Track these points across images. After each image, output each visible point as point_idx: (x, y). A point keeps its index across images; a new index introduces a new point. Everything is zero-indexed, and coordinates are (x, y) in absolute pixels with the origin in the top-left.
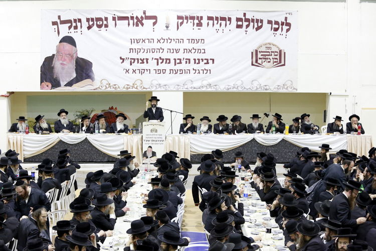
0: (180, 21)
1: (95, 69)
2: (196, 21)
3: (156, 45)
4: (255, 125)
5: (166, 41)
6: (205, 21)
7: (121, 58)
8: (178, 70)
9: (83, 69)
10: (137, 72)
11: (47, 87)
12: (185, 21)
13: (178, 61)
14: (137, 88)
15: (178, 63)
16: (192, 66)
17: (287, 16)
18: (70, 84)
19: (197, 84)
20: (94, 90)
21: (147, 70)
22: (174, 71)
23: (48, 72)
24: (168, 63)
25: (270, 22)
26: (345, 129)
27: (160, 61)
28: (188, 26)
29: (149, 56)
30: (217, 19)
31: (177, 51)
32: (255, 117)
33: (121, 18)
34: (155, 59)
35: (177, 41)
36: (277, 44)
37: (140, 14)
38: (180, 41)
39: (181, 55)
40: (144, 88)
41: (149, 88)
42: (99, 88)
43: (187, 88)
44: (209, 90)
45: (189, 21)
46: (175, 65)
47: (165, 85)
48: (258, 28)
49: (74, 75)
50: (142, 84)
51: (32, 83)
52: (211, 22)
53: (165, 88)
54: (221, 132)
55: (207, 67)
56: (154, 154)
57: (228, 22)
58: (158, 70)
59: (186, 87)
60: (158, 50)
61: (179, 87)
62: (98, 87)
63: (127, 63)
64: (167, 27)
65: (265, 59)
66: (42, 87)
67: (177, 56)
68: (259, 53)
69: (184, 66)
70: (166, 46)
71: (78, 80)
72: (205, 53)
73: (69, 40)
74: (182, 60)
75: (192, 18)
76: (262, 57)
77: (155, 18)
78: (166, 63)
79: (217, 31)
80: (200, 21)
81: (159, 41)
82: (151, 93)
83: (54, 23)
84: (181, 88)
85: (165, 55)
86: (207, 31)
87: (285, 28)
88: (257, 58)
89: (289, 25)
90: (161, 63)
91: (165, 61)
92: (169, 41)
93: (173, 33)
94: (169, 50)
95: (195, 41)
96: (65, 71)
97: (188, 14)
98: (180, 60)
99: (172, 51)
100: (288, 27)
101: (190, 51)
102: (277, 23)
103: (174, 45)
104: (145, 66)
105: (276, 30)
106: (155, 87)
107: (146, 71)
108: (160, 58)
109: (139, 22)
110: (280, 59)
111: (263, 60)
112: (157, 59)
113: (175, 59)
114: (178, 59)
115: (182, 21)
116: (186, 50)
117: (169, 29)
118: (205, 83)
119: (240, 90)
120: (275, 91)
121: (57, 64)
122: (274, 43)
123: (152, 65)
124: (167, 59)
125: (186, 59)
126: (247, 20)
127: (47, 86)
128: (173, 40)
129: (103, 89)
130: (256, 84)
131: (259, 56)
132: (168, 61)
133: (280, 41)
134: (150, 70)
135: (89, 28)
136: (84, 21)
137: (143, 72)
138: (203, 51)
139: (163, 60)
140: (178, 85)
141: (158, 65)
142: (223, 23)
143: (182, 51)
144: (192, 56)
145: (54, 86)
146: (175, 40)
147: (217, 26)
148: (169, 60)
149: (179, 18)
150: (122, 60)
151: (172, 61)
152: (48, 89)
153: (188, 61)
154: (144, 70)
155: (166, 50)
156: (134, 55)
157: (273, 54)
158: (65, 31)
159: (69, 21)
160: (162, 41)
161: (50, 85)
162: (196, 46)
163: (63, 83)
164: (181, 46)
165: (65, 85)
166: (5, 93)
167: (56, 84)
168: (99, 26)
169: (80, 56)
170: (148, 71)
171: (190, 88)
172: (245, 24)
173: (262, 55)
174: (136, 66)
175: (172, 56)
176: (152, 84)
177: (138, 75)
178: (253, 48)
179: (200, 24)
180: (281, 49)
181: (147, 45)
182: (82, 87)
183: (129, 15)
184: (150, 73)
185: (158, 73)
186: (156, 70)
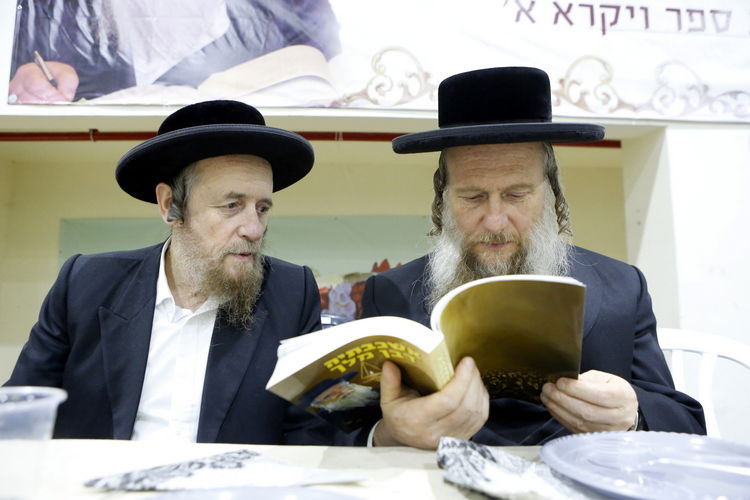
10: (580, 15)
11: (52, 91)
14: (581, 103)
20: (335, 106)
21: (631, 9)
40: (621, 104)
41: (650, 106)
42: (364, 94)
47: (735, 94)
49: (219, 24)
50: (607, 81)
58: (690, 12)
62: (358, 89)
66: (19, 92)
106: (680, 104)
107: (624, 14)
127: (54, 83)
134: (645, 10)
137: (610, 17)
154: (618, 8)
161: (70, 79)
163: (145, 69)
165: (165, 80)
170: (639, 14)
176: (662, 84)
177: (583, 35)
182: (264, 89)
184: (647, 25)
185: (691, 30)
186: (678, 11)
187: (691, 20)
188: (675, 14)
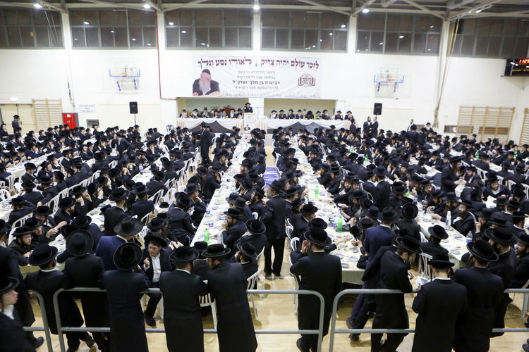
0: (263, 62)
1: (220, 86)
2: (271, 62)
3: (251, 74)
4: (300, 115)
5: (256, 72)
6: (275, 63)
8: (261, 87)
9: (214, 86)
10: (241, 88)
12: (265, 62)
13: (262, 83)
14: (241, 96)
16: (269, 85)
17: (317, 60)
18: (208, 94)
19: (271, 94)
23: (196, 87)
24: (257, 84)
25: (308, 63)
26: (344, 118)
28: (267, 64)
29: (247, 80)
30: (281, 61)
31: (261, 77)
32: (300, 111)
33: (233, 60)
34: (250, 81)
35: (261, 72)
36: (311, 75)
37: (243, 59)
38: (263, 72)
39: (263, 80)
41: (247, 96)
42: (222, 96)
43: (266, 97)
44: (278, 97)
46: (260, 84)
48: (302, 66)
49: (210, 89)
50: (243, 94)
51: (189, 93)
52: (278, 63)
53: (255, 96)
54: (282, 118)
55: (276, 86)
56: (249, 129)
57: (287, 63)
58: (252, 87)
60: (252, 77)
61: (262, 96)
63: (236, 83)
64: (256, 65)
66: (194, 95)
67: (261, 80)
69: (264, 85)
70: (255, 75)
71: (211, 91)
72: (275, 78)
73: (207, 71)
74: (264, 82)
75: (269, 61)
76: (304, 81)
77: (250, 60)
79: (282, 67)
80: (273, 62)
81: (252, 72)
82: (248, 99)
83: (199, 62)
85: (255, 80)
86: (276, 67)
87: (316, 66)
88: (301, 82)
89: (317, 65)
90: (253, 83)
91: (255, 82)
93: (259, 68)
96: (205, 87)
97: (267, 59)
99: (258, 77)
101: (268, 78)
102: (311, 64)
103: (260, 75)
104: (245, 85)
105: (311, 67)
107: (245, 87)
108: (253, 81)
109: (242, 62)
110: (313, 82)
111: (304, 83)
113: (260, 82)
116: (266, 77)
118: (275, 94)
119: (293, 98)
120: (310, 98)
121: (201, 83)
123: (248, 85)
125: (266, 82)
126: (297, 62)
127: (196, 94)
128: (259, 72)
129: (224, 97)
130: (300, 95)
131: (302, 80)
132: (257, 82)
133: (313, 73)
134: (247, 87)
135: (217, 65)
136: (214, 61)
141: (251, 84)
142: (285, 63)
143: (263, 77)
144: (269, 80)
145: (199, 95)
147: (281, 65)
149: (262, 60)
150: (234, 82)
152: (197, 96)
155: (255, 77)
156: (240, 79)
157: (309, 79)
158: (205, 66)
159: (207, 62)
160: (254, 72)
162: (271, 75)
163: (204, 93)
164: (263, 75)
166: (175, 98)
167: (201, 93)
168: (222, 64)
169: (213, 79)
171: (268, 96)
172: (296, 64)
174: (241, 85)
175: (258, 80)
177: (241, 90)
178: (299, 77)
179: (273, 64)
180: (314, 76)
181: (246, 74)
182: (214, 95)
183: (237, 59)
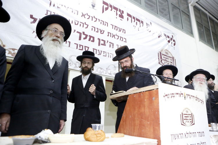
0: (105, 6)
2: (119, 13)
3: (80, 19)
5: (91, 18)
6: (125, 15)
7: (31, 17)
8: (101, 51)
12: (110, 8)
13: (102, 42)
15: (102, 44)
17: (173, 35)
22: (98, 51)
24: (92, 41)
25: (165, 35)
27: (83, 36)
30: (134, 18)
31: (102, 32)
34: (78, 32)
35: (102, 22)
36: (171, 52)
38: (105, 23)
39: (104, 37)
43: (110, 74)
45: (113, 10)
46: (99, 45)
52: (130, 18)
57: (141, 24)
58: (80, 45)
59: (109, 72)
60: (82, 24)
61: (102, 71)
64: (93, 6)
65: (166, 61)
67: (102, 37)
68: (162, 55)
69: (107, 49)
70: (90, 22)
72: (126, 42)
74: (106, 42)
75: (116, 9)
76: (164, 59)
78: (89, 40)
79: (135, 27)
80: (122, 14)
81: (83, 15)
84: (105, 72)
85: (89, 32)
88: (162, 59)
90: (84, 39)
91: (88, 37)
92: (94, 19)
94: (93, 29)
95: (118, 29)
97: (113, 5)
98: (104, 41)
99: (96, 30)
100: (174, 43)
101: (114, 36)
102: (168, 37)
103: (98, 25)
105: (169, 41)
106: (74, 66)
108: (84, 33)
111: (165, 61)
112: (80, 34)
113: (99, 39)
114: (102, 40)
115: (107, 7)
116: (110, 34)
117: (95, 8)
122: (169, 51)
124: (90, 37)
125: (110, 43)
128: (98, 20)
131: (162, 57)
133: (172, 50)
134: (70, 42)
138: (124, 40)
139: (87, 36)
140: (101, 69)
141: (80, 39)
142: (138, 23)
143: (106, 33)
146: (100, 21)
147: (134, 23)
148: (93, 38)
149: (104, 3)
150: (32, 20)
151: (96, 41)
153: (112, 45)
155: (90, 27)
157: (169, 58)
160: (87, 17)
162: (119, 33)
164: (106, 29)
170: (68, 43)
173: (164, 57)
175: (97, 36)
176: (70, 60)
179: (121, 16)
180: (173, 56)
184: (69, 46)
185: (79, 49)
186: (77, 45)
187: (80, 47)
188: (76, 45)
